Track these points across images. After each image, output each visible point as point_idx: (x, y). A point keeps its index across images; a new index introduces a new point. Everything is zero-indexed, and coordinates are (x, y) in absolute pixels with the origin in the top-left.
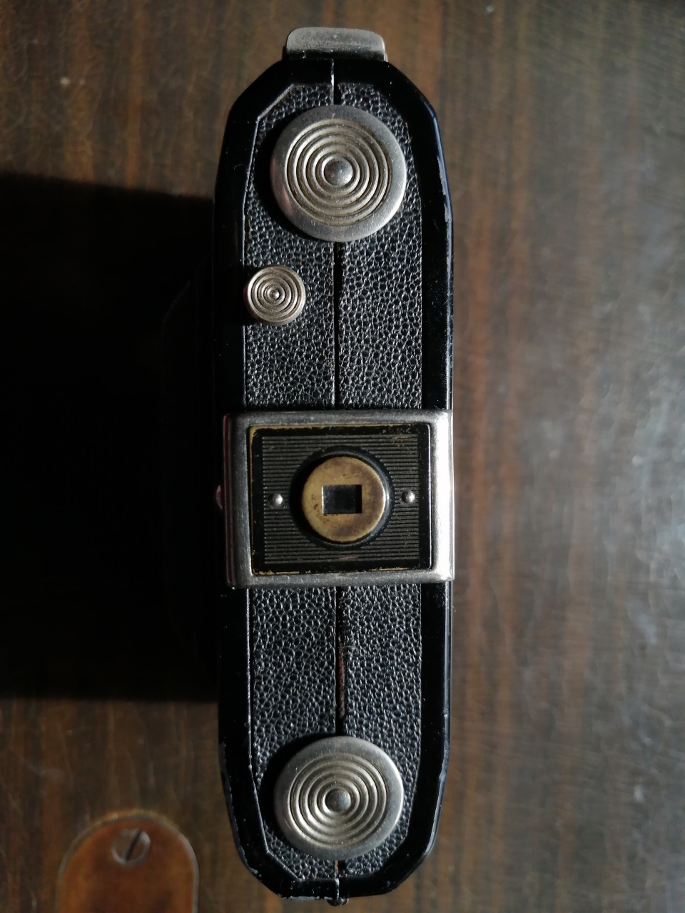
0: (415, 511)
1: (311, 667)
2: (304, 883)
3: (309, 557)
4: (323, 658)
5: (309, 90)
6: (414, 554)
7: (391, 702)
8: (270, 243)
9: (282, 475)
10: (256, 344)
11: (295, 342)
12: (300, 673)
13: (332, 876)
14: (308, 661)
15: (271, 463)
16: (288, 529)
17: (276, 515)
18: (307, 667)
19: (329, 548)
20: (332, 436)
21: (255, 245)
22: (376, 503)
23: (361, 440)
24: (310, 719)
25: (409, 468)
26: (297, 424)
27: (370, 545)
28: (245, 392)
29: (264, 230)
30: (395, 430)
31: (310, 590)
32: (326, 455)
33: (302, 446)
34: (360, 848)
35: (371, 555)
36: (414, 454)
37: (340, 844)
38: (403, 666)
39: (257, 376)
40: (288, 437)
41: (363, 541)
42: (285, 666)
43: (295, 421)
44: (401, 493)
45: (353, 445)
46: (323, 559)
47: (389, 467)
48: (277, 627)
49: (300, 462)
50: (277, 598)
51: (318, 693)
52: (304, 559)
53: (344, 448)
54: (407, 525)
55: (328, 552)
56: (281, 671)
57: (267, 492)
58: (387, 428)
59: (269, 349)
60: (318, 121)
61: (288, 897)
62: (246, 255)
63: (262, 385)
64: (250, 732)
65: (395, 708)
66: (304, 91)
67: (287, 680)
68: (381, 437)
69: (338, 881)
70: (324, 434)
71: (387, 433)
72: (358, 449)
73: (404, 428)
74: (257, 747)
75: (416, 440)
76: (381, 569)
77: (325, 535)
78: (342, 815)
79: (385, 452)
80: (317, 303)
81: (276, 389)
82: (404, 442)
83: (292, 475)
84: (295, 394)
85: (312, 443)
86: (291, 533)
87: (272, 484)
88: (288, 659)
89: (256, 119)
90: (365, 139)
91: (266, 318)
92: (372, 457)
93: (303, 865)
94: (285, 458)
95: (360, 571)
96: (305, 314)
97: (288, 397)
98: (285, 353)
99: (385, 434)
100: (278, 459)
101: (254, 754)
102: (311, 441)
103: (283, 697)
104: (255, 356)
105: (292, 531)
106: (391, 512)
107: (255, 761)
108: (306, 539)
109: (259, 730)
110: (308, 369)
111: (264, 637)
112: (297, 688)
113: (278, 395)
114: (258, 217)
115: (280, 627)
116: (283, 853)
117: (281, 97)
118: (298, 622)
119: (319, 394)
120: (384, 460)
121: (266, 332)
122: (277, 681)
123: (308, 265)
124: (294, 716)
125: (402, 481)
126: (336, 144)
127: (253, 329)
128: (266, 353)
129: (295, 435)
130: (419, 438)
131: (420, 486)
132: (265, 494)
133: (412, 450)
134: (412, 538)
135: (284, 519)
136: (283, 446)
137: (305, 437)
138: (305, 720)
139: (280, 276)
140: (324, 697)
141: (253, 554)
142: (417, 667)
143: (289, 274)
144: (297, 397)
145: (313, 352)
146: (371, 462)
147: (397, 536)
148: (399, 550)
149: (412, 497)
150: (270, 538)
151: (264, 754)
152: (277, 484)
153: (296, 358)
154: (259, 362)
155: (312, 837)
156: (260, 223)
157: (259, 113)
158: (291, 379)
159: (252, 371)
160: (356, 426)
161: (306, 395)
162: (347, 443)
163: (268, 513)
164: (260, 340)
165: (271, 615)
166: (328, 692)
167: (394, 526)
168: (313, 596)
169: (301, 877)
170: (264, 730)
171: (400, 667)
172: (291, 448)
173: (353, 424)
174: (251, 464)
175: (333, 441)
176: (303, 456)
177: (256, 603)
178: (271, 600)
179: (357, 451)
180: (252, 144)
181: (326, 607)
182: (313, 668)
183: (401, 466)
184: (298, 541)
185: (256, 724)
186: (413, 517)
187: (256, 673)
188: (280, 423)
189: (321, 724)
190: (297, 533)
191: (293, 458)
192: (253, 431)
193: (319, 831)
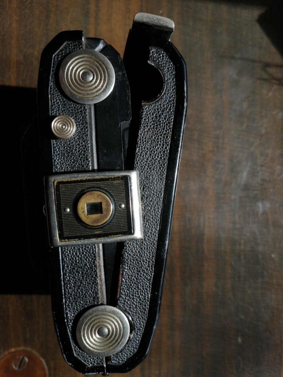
0: (125, 211)
1: (88, 278)
2: (91, 367)
3: (82, 233)
4: (93, 274)
5: (74, 43)
6: (125, 229)
7: (138, 294)
8: (61, 106)
9: (69, 200)
10: (57, 147)
11: (73, 146)
12: (84, 281)
13: (103, 363)
14: (87, 276)
15: (64, 195)
16: (73, 222)
17: (68, 216)
18: (86, 278)
19: (90, 229)
20: (89, 183)
21: (55, 107)
22: (108, 210)
23: (101, 184)
24: (89, 299)
25: (121, 194)
26: (74, 179)
27: (107, 226)
28: (54, 167)
29: (58, 101)
30: (115, 179)
31: (85, 246)
32: (86, 191)
33: (76, 187)
34: (113, 351)
35: (108, 230)
36: (123, 188)
37: (104, 350)
38: (145, 280)
39: (58, 160)
40: (70, 184)
41: (104, 225)
42: (77, 278)
43: (73, 178)
44: (119, 204)
45: (98, 186)
46: (88, 233)
47: (113, 194)
48: (73, 262)
49: (76, 194)
50: (72, 250)
51: (92, 288)
52: (80, 234)
53: (94, 187)
54: (122, 217)
55: (90, 230)
56: (76, 280)
57: (63, 207)
58: (111, 178)
59: (63, 149)
60: (78, 56)
61: (85, 374)
62: (51, 111)
63: (60, 164)
64: (64, 306)
65: (139, 297)
66: (72, 44)
67: (78, 284)
68: (109, 182)
69: (105, 365)
70: (85, 182)
71: (112, 180)
72: (100, 188)
73: (118, 178)
74: (68, 312)
75: (123, 183)
76: (112, 236)
77: (88, 223)
78: (104, 338)
79: (111, 188)
80: (82, 129)
81: (66, 165)
82: (119, 184)
83: (73, 200)
84: (74, 167)
85: (80, 186)
86: (74, 223)
87: (65, 204)
88: (78, 275)
89: (52, 56)
90: (98, 62)
91: (60, 136)
92: (106, 190)
93: (90, 360)
94: (70, 193)
95: (104, 237)
96: (77, 134)
97: (72, 168)
98: (69, 150)
99: (111, 181)
100: (67, 193)
101: (67, 315)
102: (80, 185)
103: (77, 291)
104: (57, 152)
105: (75, 222)
106: (115, 212)
107: (67, 318)
108: (80, 225)
109: (68, 305)
110: (79, 156)
111: (68, 267)
112: (83, 286)
113: (67, 167)
114: (55, 96)
115: (74, 262)
116: (82, 355)
117: (62, 47)
118: (81, 260)
119: (84, 166)
120: (111, 191)
121: (61, 142)
122: (74, 284)
123: (77, 114)
124: (82, 298)
125: (119, 199)
126: (85, 65)
127: (55, 141)
128: (61, 151)
129: (73, 183)
130: (125, 182)
131: (126, 201)
132: (62, 208)
133: (122, 187)
134: (124, 222)
135: (71, 218)
136: (69, 188)
137: (77, 184)
138: (87, 300)
139: (65, 119)
140: (94, 290)
141: (59, 233)
142: (150, 281)
143: (68, 118)
144: (76, 168)
145: (81, 149)
146: (106, 193)
147: (118, 222)
148: (119, 228)
149: (123, 206)
150: (66, 226)
151: (71, 315)
152: (67, 203)
153: (74, 152)
154: (59, 154)
155: (93, 348)
156: (56, 98)
157: (54, 54)
158: (73, 161)
159: (56, 158)
160: (98, 178)
161: (79, 167)
162: (95, 185)
163: (64, 216)
164: (59, 145)
165: (70, 258)
166: (96, 288)
167: (117, 218)
168: (87, 249)
169: (90, 365)
170: (70, 305)
171: (143, 280)
172: (72, 189)
173: (97, 177)
174: (56, 196)
175: (89, 185)
176: (77, 191)
177: (63, 253)
178: (70, 252)
179: (99, 189)
180: (51, 66)
181: (93, 253)
182: (89, 278)
183: (118, 194)
184: (77, 227)
185: (67, 303)
186: (124, 214)
187: (66, 282)
188: (67, 178)
189: (94, 301)
190: (76, 223)
191: (73, 193)
192: (56, 183)
193: (96, 345)
